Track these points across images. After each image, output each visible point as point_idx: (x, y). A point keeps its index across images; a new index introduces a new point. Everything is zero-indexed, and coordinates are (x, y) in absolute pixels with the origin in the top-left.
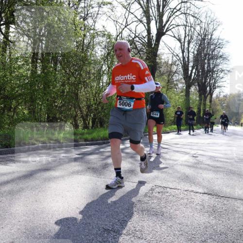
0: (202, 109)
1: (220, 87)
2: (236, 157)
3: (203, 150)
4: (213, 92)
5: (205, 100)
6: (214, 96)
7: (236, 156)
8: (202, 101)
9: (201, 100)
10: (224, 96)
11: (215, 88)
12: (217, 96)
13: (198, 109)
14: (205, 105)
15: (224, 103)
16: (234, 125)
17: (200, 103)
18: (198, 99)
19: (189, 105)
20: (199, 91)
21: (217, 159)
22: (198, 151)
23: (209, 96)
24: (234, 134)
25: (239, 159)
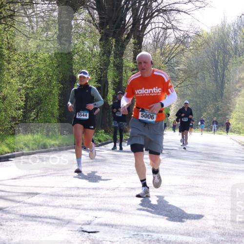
0: (110, 81)
1: (165, 11)
2: (215, 227)
3: (113, 211)
4: (145, 27)
5: (120, 54)
6: (148, 39)
7: (212, 223)
8: (112, 58)
9: (106, 52)
10: (178, 40)
11: (151, 17)
12: (156, 40)
13: (99, 81)
14: (119, 67)
15: (178, 63)
16: (209, 129)
17: (106, 64)
18: (97, 50)
19: (71, 70)
20: (101, 26)
21: (155, 236)
22: (97, 213)
23: (132, 41)
24: (210, 155)
25: (223, 235)
